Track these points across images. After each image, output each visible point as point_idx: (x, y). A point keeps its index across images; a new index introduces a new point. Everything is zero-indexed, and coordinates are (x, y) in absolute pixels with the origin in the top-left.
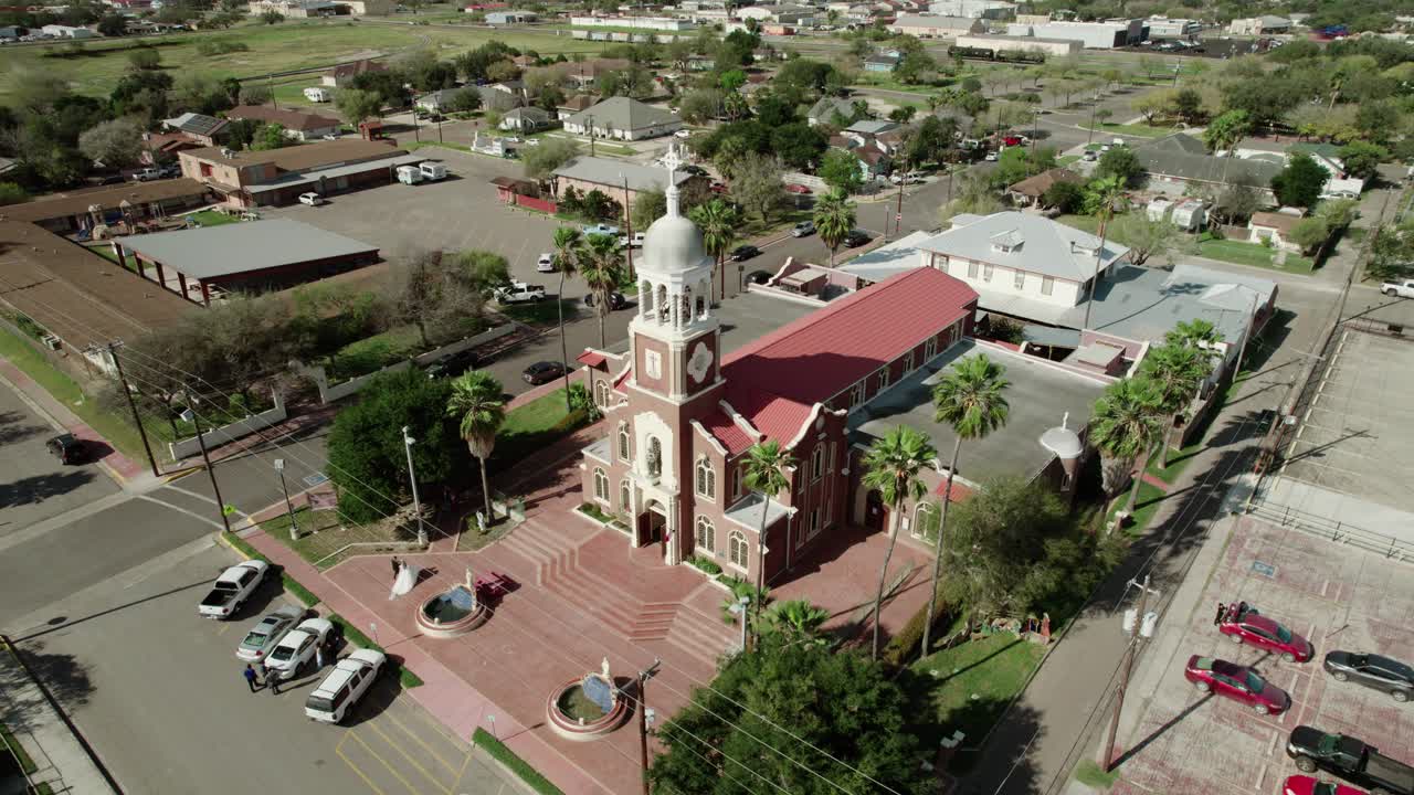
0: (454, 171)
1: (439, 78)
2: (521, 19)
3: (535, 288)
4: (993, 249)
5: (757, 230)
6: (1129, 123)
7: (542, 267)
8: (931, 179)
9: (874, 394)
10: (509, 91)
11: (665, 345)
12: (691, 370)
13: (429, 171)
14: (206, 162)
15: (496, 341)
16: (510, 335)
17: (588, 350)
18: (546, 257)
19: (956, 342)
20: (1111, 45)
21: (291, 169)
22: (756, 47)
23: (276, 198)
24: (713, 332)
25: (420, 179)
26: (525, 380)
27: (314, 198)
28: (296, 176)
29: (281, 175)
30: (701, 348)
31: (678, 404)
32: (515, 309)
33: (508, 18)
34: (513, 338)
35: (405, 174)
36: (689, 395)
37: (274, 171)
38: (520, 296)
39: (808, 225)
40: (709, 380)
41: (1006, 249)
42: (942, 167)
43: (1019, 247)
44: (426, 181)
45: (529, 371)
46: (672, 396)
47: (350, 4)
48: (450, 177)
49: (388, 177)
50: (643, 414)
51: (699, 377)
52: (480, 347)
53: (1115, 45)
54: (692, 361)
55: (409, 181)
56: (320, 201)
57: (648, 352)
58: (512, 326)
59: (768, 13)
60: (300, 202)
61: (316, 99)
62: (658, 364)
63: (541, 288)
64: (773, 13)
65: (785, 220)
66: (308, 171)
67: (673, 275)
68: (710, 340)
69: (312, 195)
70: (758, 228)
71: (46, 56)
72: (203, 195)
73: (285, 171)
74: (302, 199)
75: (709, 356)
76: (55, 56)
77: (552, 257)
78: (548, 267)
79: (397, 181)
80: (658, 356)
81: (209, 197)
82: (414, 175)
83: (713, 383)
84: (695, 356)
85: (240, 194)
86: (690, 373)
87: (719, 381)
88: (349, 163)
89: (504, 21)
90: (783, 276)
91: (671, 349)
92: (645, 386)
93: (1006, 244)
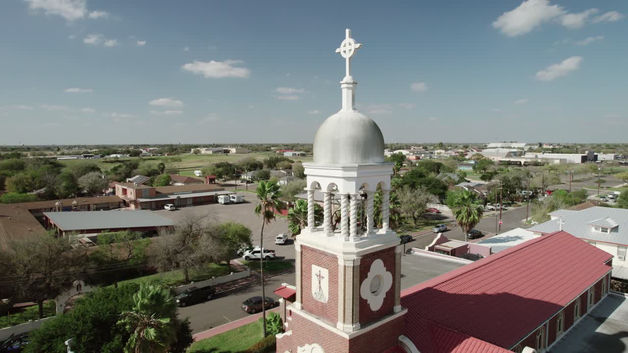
0: (247, 199)
1: (254, 166)
2: (299, 155)
3: (269, 251)
4: (593, 229)
5: (410, 229)
6: (615, 187)
7: (278, 241)
8: (510, 208)
9: (554, 339)
10: (286, 173)
11: (335, 258)
12: (366, 293)
13: (234, 198)
14: (125, 187)
15: (235, 282)
16: (246, 279)
17: (284, 285)
18: (281, 236)
19: (606, 295)
20: (580, 162)
21: (163, 192)
22: (404, 160)
23: (154, 206)
24: (394, 248)
25: (228, 201)
26: (243, 309)
27: (171, 206)
28: (166, 196)
29: (158, 195)
30: (378, 266)
31: (347, 337)
32: (253, 263)
33: (293, 154)
34: (248, 280)
35: (221, 200)
36: (362, 326)
37: (155, 193)
38: (258, 255)
39: (443, 226)
40: (387, 309)
41: (604, 230)
42: (513, 203)
43: (615, 229)
44: (233, 203)
45: (246, 303)
46: (340, 324)
47: (230, 149)
48: (244, 202)
49: (214, 200)
50: (307, 346)
51: (376, 304)
52: (221, 285)
53: (582, 162)
54: (367, 283)
55: (223, 203)
56: (174, 208)
57: (315, 269)
58: (247, 273)
59: (408, 152)
60: (164, 209)
61: (198, 175)
62: (325, 283)
63: (273, 251)
64: (410, 152)
65: (427, 224)
66: (172, 194)
67: (345, 169)
68: (389, 257)
69: (170, 205)
70: (411, 227)
71: (103, 162)
72: (120, 203)
73: (160, 193)
74: (166, 207)
75: (387, 279)
76: (106, 162)
77: (285, 236)
78: (282, 241)
79: (217, 202)
80: (325, 272)
81: (122, 204)
82: (225, 199)
83: (391, 312)
84: (371, 275)
85: (135, 203)
86: (364, 297)
87: (400, 311)
88: (194, 192)
89: (292, 155)
90: (436, 244)
91: (341, 263)
92: (311, 312)
93: (605, 226)
